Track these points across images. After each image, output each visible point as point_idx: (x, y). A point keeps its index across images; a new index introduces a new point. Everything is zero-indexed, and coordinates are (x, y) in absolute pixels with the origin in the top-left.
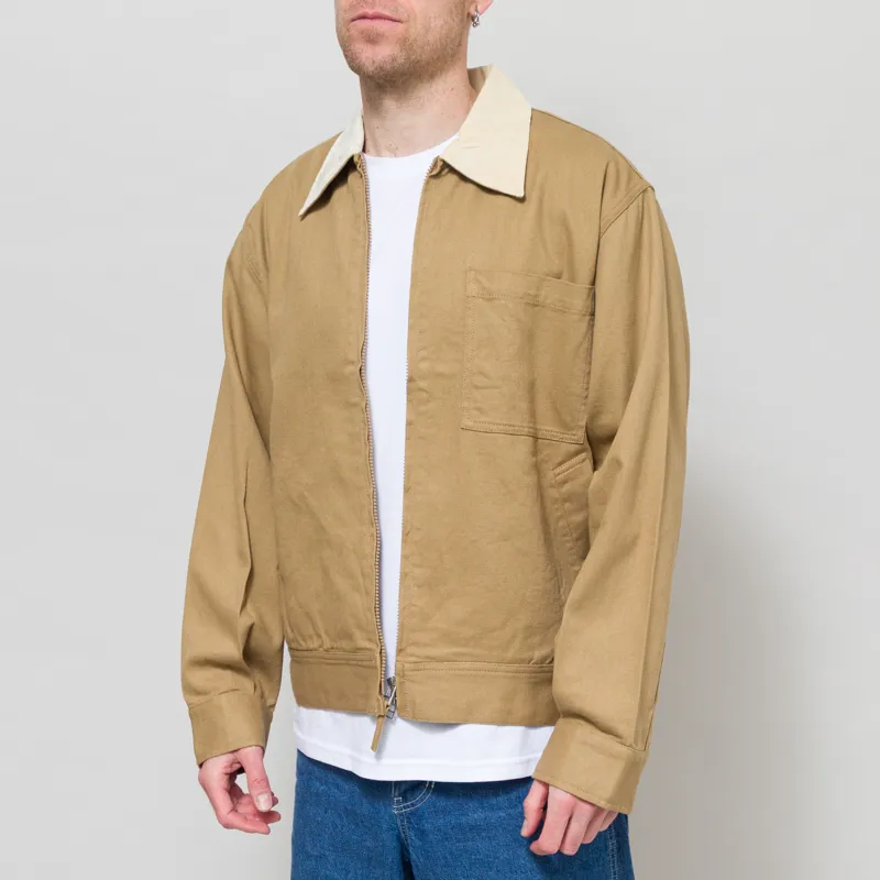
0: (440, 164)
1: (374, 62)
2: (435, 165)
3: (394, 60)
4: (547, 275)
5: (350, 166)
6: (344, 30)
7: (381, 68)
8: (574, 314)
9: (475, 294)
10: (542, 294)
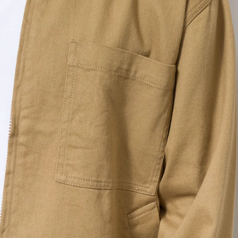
4: (138, 53)
8: (159, 89)
9: (75, 64)
10: (133, 69)
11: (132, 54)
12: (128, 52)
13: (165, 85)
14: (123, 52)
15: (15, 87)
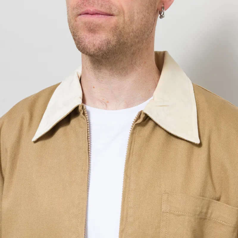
0: (142, 116)
1: (94, 46)
2: (139, 117)
3: (108, 43)
4: (213, 199)
5: (75, 113)
6: (73, 21)
7: (99, 49)
8: (230, 227)
9: (168, 211)
10: (210, 211)
11: (209, 200)
12: (206, 199)
13: (235, 223)
14: (203, 199)
15: (120, 230)
